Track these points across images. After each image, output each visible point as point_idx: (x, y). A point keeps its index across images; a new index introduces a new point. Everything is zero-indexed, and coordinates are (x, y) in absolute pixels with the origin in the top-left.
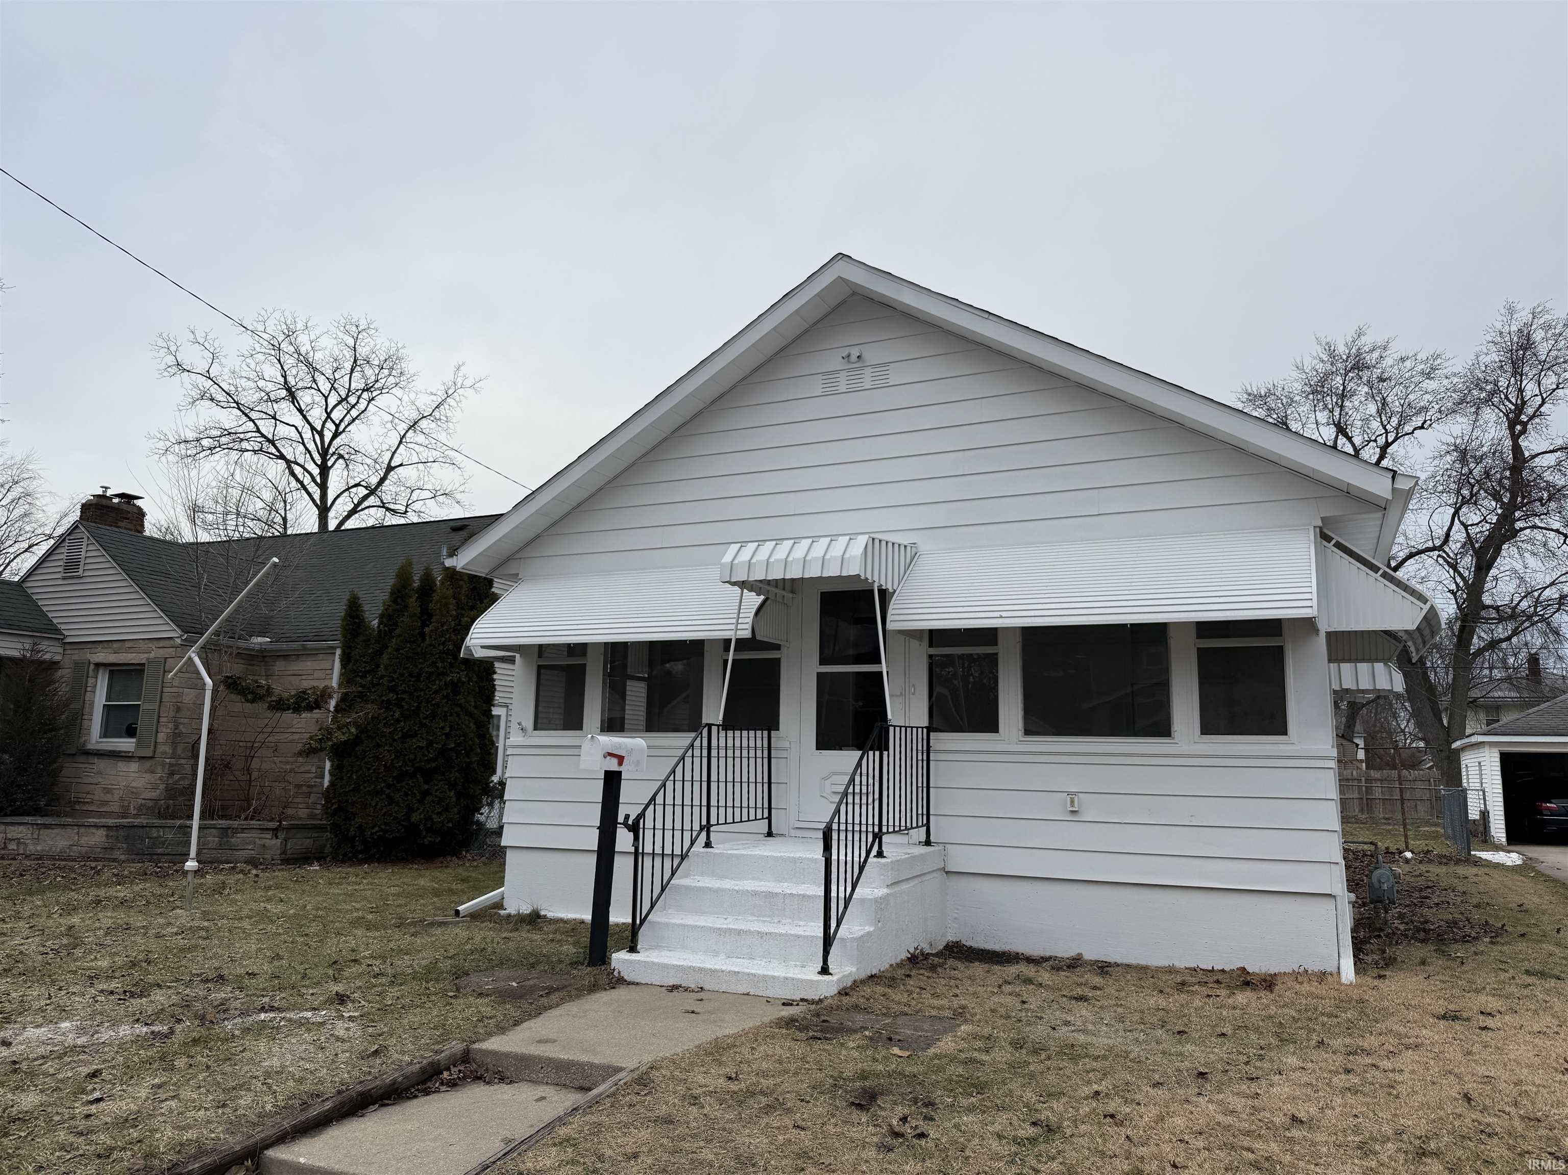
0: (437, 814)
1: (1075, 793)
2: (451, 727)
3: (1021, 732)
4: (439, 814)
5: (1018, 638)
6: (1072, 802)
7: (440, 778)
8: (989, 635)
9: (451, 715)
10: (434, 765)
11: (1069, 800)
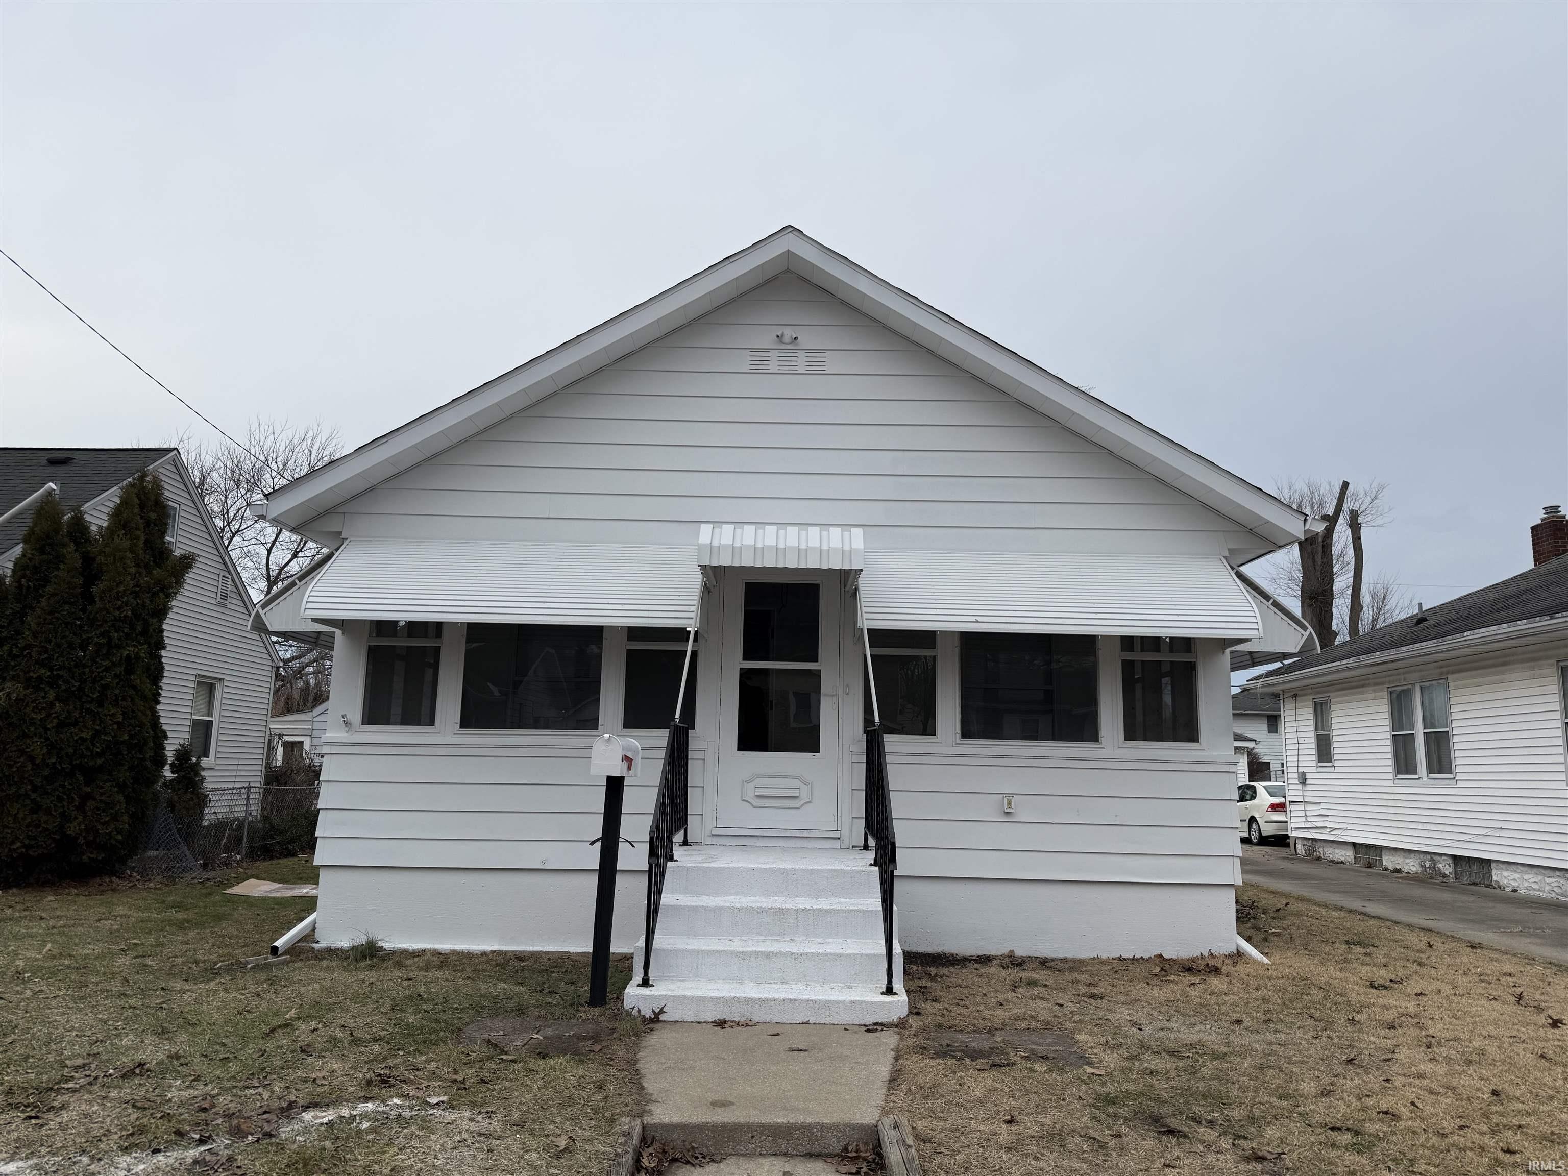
0: (103, 824)
1: (1012, 795)
2: (123, 714)
3: (959, 735)
4: (106, 823)
5: (957, 642)
6: (1009, 804)
7: (106, 777)
8: (927, 638)
9: (124, 699)
10: (99, 761)
11: (1006, 801)
